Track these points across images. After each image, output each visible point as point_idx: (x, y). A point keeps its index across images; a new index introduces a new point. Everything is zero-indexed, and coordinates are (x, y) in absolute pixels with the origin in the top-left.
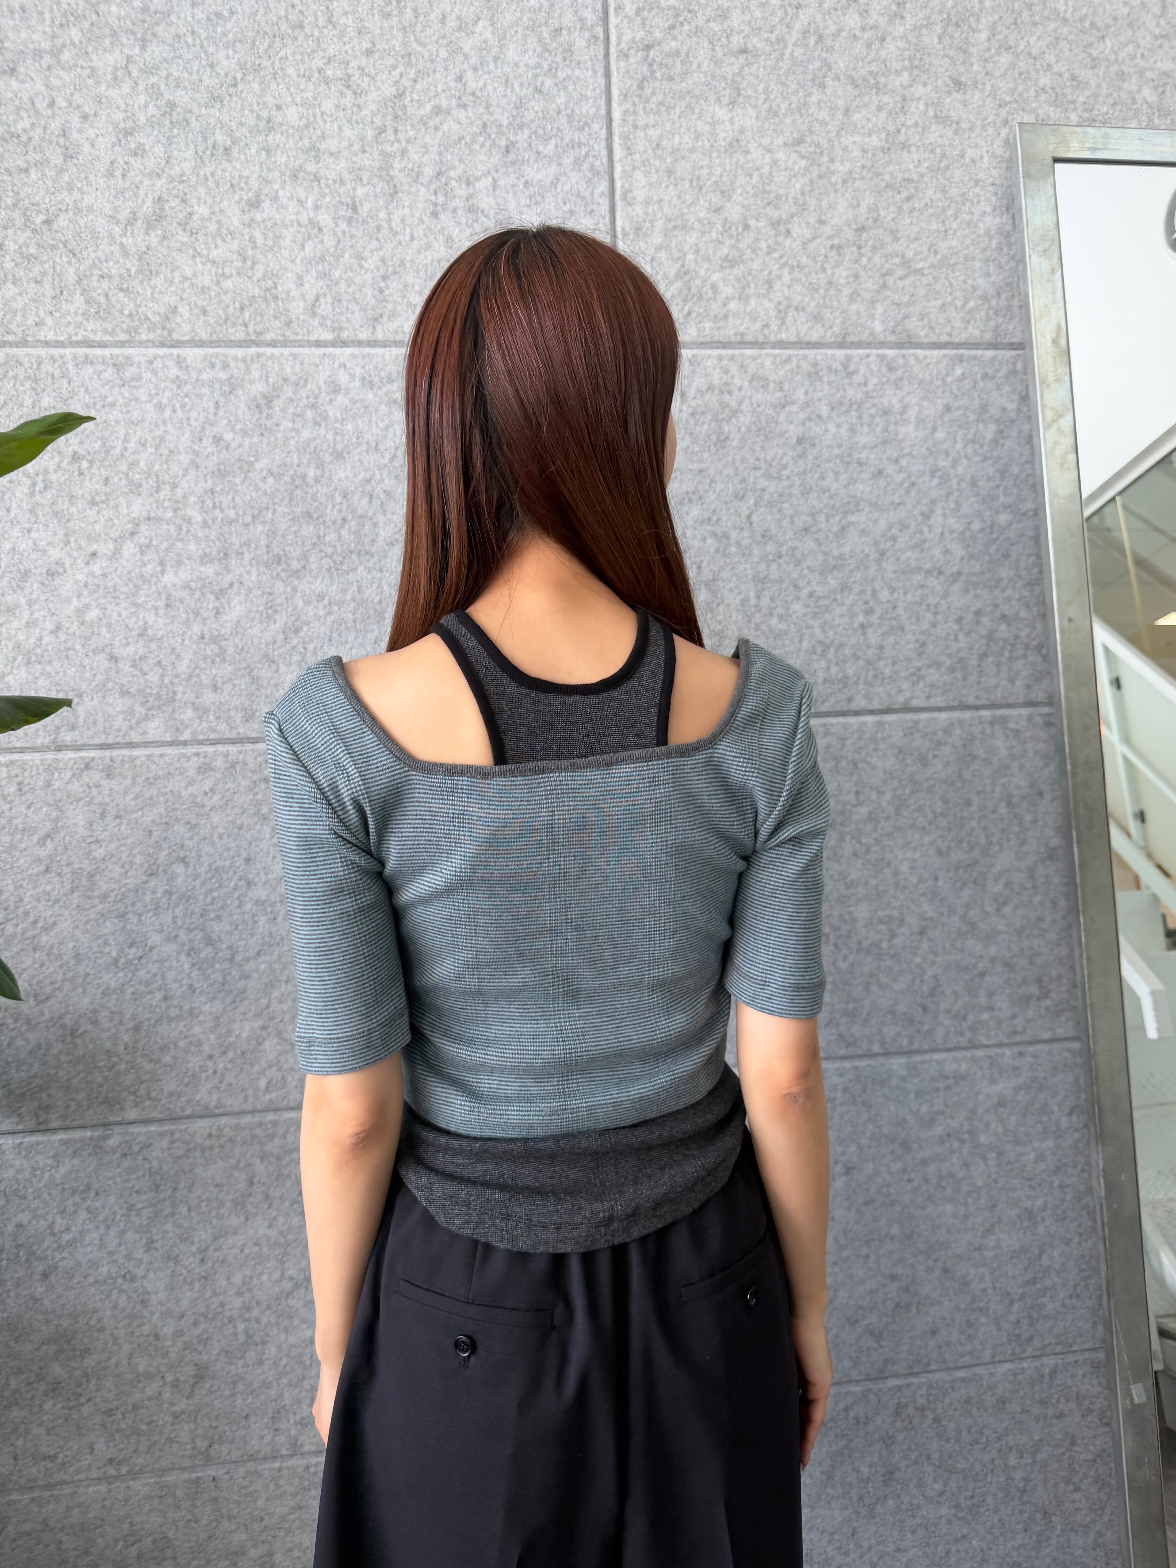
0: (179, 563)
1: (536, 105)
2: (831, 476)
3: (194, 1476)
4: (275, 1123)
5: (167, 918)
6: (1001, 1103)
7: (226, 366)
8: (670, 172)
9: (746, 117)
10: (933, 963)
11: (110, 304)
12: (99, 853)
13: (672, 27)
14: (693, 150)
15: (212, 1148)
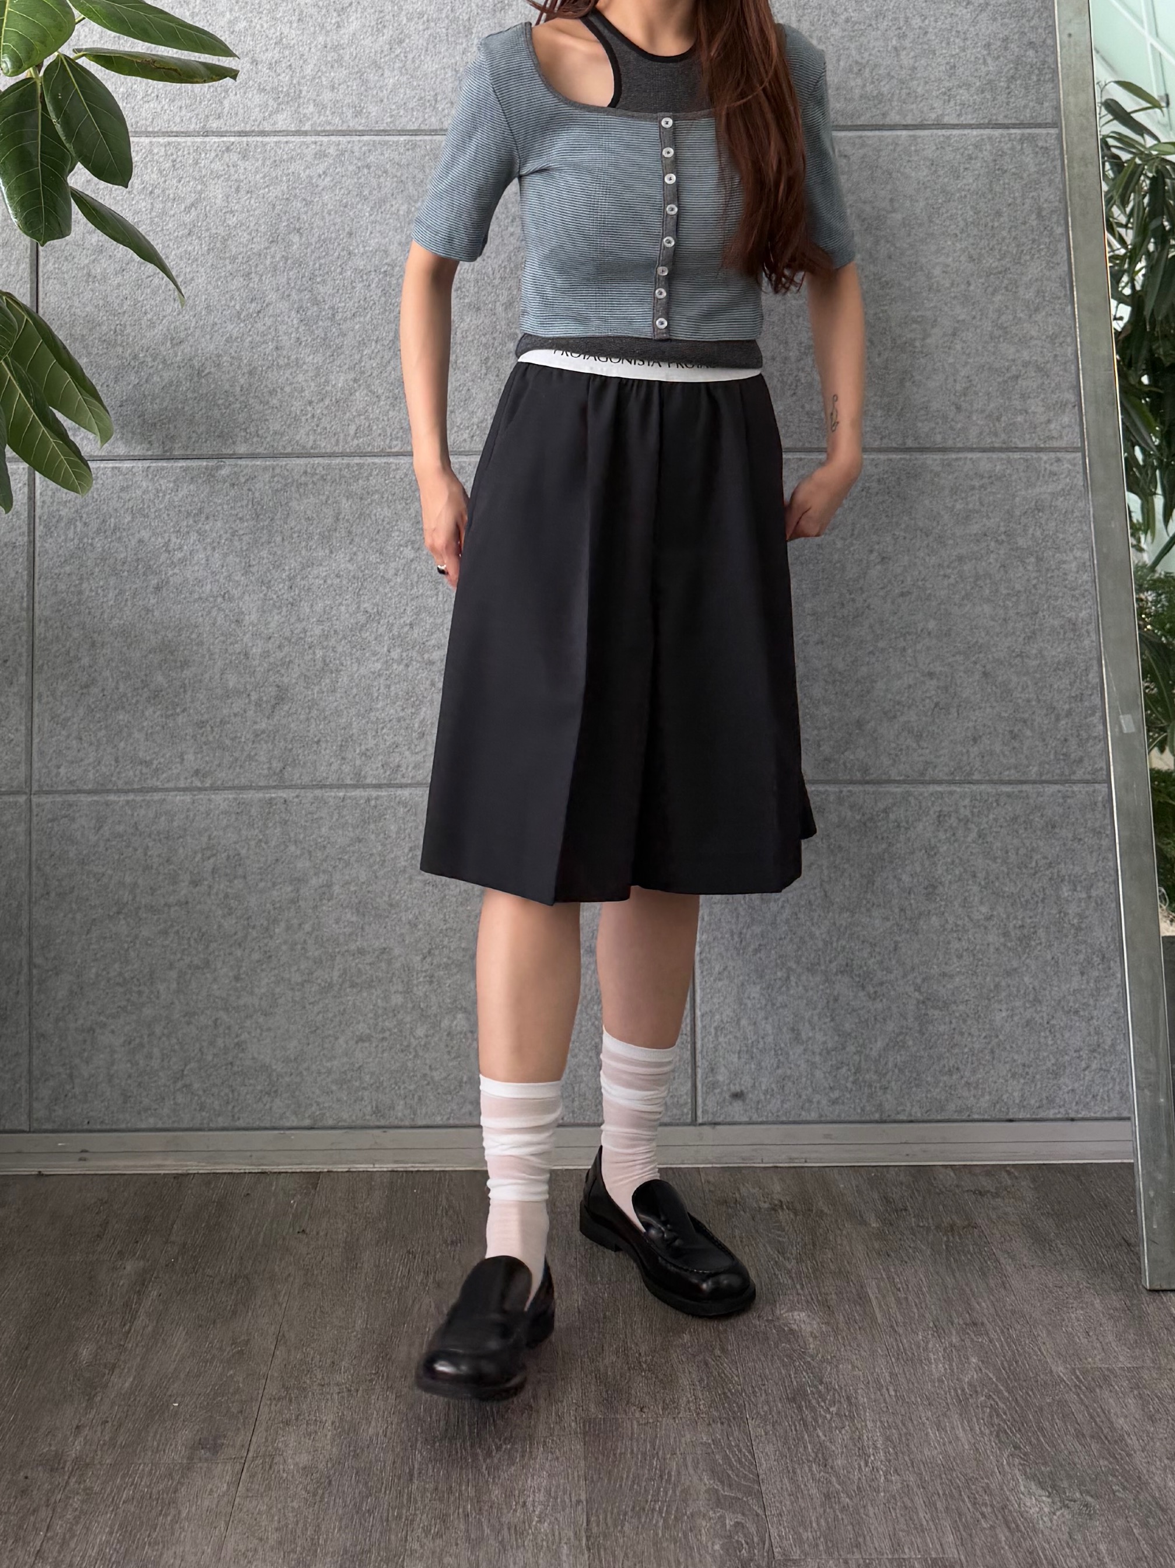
3: (267, 796)
4: (360, 466)
5: (284, 280)
6: (1039, 508)
10: (966, 364)
12: (232, 221)
15: (306, 484)
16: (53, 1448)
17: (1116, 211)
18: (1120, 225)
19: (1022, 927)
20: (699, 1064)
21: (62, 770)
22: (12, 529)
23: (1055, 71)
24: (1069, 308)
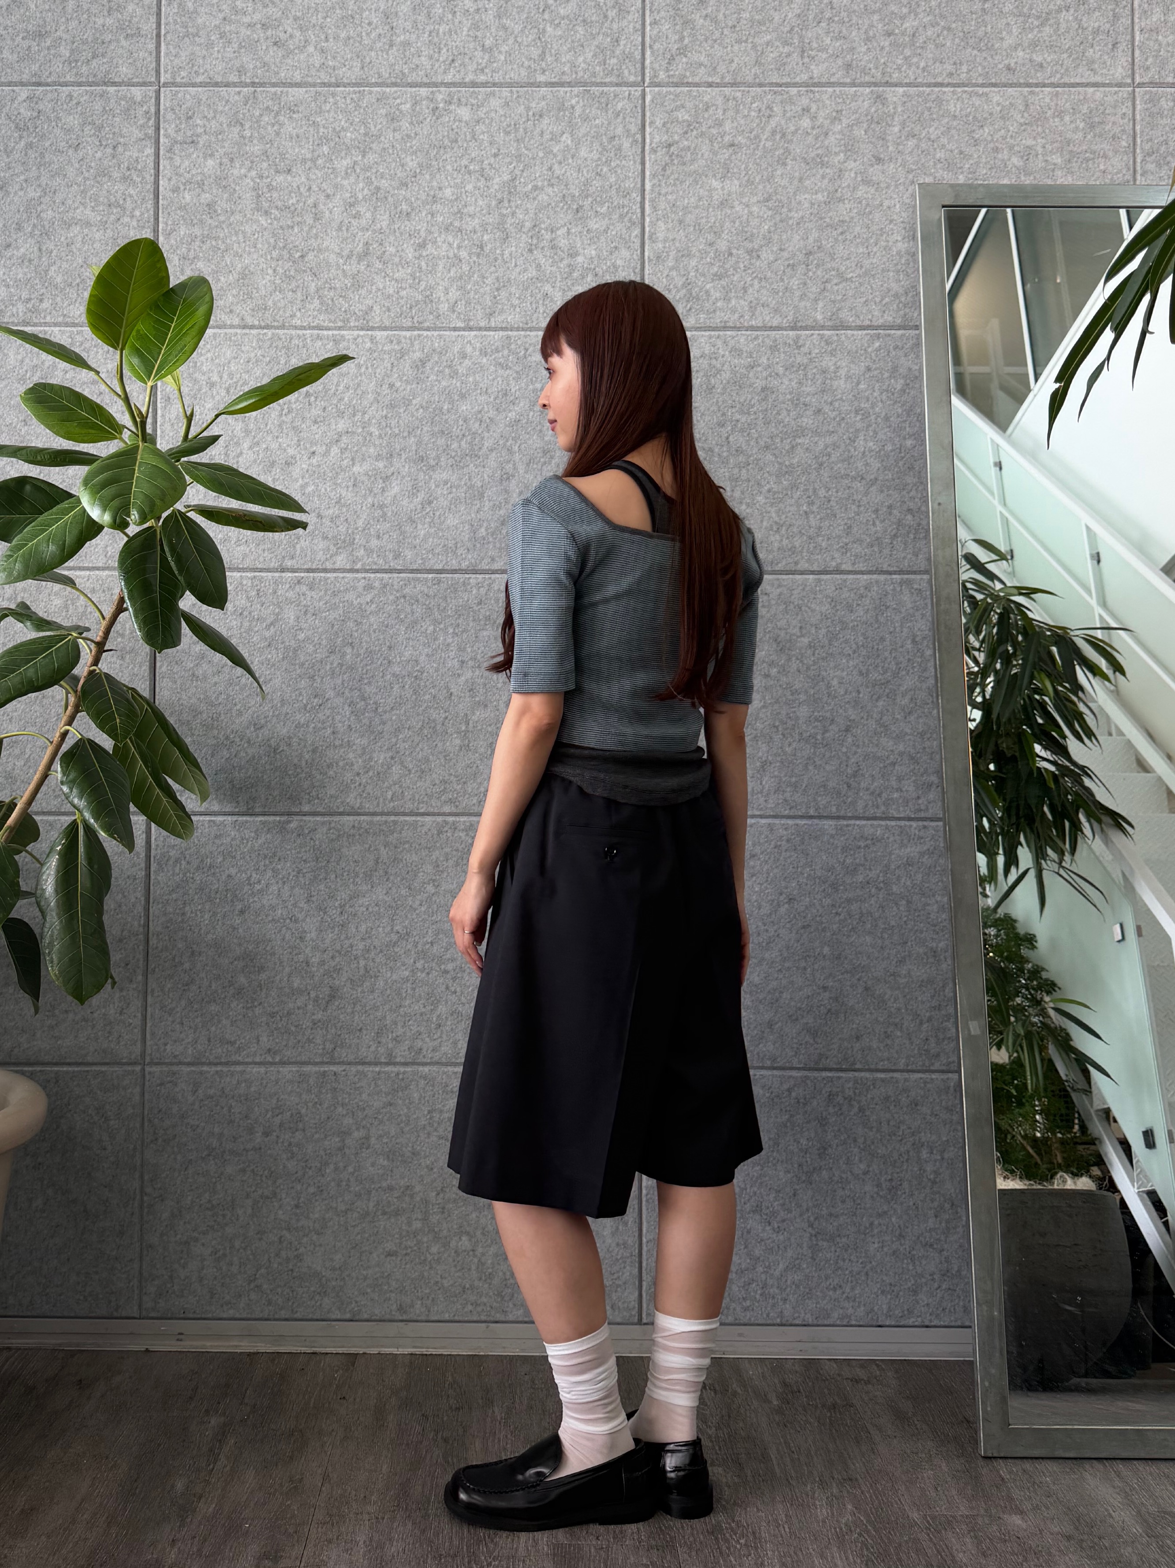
0: (363, 460)
1: (597, 183)
2: (785, 413)
3: (322, 1069)
4: (395, 823)
5: (339, 682)
6: (909, 863)
7: (399, 343)
8: (681, 222)
9: (733, 186)
10: (856, 753)
11: (334, 304)
12: (302, 636)
13: (686, 133)
14: (697, 207)
15: (354, 836)
16: (155, 1556)
17: (971, 638)
18: (975, 649)
19: (891, 1180)
20: (644, 1278)
21: (168, 1047)
22: (134, 865)
23: (928, 531)
24: (935, 711)
